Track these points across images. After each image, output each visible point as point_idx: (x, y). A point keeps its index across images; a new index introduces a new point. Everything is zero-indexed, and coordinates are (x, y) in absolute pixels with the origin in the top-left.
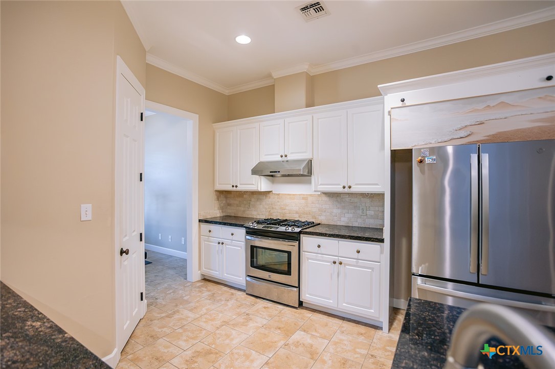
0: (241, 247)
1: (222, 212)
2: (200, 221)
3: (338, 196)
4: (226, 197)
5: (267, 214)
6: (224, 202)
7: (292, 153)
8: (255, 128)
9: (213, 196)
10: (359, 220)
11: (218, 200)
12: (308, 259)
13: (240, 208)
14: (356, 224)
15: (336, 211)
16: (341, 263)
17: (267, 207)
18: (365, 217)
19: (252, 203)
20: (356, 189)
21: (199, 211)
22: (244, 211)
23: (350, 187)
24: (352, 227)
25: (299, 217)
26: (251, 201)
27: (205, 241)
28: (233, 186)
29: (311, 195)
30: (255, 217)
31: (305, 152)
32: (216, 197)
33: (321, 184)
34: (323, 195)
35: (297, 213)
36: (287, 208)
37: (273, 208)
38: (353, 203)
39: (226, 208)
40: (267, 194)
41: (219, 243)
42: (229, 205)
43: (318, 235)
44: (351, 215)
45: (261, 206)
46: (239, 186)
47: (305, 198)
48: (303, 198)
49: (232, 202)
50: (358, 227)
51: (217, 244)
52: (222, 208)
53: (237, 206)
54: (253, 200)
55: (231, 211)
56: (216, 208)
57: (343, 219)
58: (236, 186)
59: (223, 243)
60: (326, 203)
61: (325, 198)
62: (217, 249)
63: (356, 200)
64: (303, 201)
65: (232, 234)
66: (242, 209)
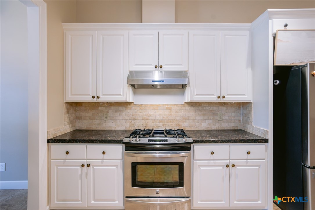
0: (116, 166)
1: (72, 127)
2: (49, 141)
3: (200, 105)
4: (75, 110)
5: (128, 125)
6: (73, 115)
7: (166, 65)
8: (123, 35)
9: (63, 109)
10: (217, 125)
11: (68, 113)
12: (200, 166)
13: (94, 121)
14: (214, 128)
15: (198, 118)
16: (233, 166)
17: (127, 118)
18: (222, 121)
19: (109, 115)
20: (228, 99)
21: (48, 129)
22: (99, 124)
23: (224, 97)
24: (212, 130)
25: (163, 125)
26: (108, 112)
27: (57, 166)
28: (93, 97)
29: (174, 105)
30: (113, 129)
31: (181, 65)
32: (66, 110)
33: (197, 95)
34: (186, 105)
35: (160, 122)
36: (150, 118)
37: (134, 119)
38: (212, 110)
39: (75, 122)
40: (127, 105)
41: (83, 166)
42: (78, 118)
43: (210, 143)
44: (210, 121)
45: (121, 118)
46: (101, 96)
47: (169, 108)
48: (167, 108)
49: (83, 114)
50: (217, 130)
51: (79, 168)
52: (72, 122)
53: (90, 118)
54: (110, 111)
55: (82, 125)
56: (66, 123)
57: (204, 124)
58: (98, 97)
59: (88, 166)
60: (189, 111)
61: (188, 108)
62: (79, 173)
63: (214, 108)
64: (168, 111)
65: (104, 153)
66: (97, 121)
